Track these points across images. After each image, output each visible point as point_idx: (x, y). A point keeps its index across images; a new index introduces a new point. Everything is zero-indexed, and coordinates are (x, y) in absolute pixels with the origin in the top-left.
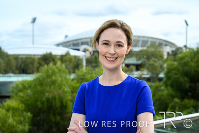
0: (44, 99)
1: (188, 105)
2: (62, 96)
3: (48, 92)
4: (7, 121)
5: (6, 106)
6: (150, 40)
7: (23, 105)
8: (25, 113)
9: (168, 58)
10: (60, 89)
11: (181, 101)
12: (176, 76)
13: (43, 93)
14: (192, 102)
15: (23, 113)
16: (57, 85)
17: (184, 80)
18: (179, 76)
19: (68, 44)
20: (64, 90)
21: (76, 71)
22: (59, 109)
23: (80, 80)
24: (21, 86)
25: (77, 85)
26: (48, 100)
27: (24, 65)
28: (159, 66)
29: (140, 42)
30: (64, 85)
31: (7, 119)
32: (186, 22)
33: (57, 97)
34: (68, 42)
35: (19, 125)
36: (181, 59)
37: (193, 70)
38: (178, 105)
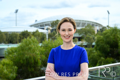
0: (24, 58)
1: (109, 61)
2: (35, 56)
3: (27, 54)
4: (3, 72)
5: (2, 63)
6: (87, 23)
7: (12, 62)
8: (13, 67)
9: (97, 33)
10: (34, 52)
11: (105, 59)
12: (102, 44)
13: (23, 55)
14: (111, 59)
15: (12, 67)
16: (32, 50)
17: (107, 47)
18: (104, 44)
19: (37, 25)
20: (36, 53)
21: (43, 42)
22: (33, 64)
23: (45, 47)
24: (10, 51)
25: (44, 50)
26: (27, 59)
27: (11, 38)
28: (92, 38)
29: (81, 24)
30: (36, 50)
31: (3, 70)
32: (108, 11)
33: (32, 57)
34: (38, 24)
35: (10, 74)
36: (105, 34)
37: (112, 41)
38: (103, 61)
